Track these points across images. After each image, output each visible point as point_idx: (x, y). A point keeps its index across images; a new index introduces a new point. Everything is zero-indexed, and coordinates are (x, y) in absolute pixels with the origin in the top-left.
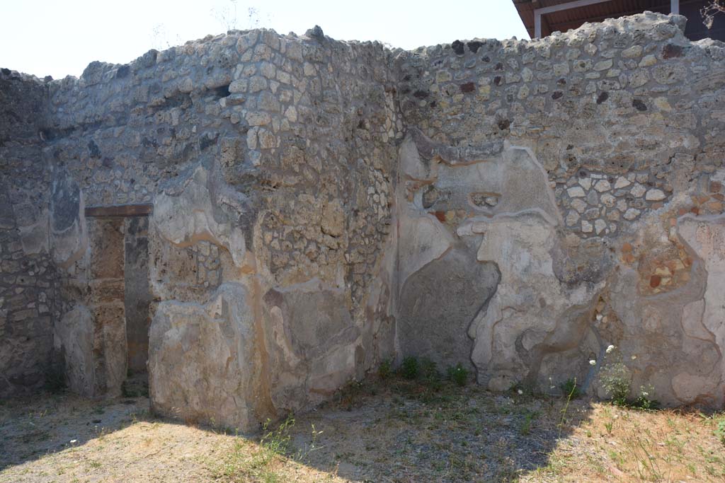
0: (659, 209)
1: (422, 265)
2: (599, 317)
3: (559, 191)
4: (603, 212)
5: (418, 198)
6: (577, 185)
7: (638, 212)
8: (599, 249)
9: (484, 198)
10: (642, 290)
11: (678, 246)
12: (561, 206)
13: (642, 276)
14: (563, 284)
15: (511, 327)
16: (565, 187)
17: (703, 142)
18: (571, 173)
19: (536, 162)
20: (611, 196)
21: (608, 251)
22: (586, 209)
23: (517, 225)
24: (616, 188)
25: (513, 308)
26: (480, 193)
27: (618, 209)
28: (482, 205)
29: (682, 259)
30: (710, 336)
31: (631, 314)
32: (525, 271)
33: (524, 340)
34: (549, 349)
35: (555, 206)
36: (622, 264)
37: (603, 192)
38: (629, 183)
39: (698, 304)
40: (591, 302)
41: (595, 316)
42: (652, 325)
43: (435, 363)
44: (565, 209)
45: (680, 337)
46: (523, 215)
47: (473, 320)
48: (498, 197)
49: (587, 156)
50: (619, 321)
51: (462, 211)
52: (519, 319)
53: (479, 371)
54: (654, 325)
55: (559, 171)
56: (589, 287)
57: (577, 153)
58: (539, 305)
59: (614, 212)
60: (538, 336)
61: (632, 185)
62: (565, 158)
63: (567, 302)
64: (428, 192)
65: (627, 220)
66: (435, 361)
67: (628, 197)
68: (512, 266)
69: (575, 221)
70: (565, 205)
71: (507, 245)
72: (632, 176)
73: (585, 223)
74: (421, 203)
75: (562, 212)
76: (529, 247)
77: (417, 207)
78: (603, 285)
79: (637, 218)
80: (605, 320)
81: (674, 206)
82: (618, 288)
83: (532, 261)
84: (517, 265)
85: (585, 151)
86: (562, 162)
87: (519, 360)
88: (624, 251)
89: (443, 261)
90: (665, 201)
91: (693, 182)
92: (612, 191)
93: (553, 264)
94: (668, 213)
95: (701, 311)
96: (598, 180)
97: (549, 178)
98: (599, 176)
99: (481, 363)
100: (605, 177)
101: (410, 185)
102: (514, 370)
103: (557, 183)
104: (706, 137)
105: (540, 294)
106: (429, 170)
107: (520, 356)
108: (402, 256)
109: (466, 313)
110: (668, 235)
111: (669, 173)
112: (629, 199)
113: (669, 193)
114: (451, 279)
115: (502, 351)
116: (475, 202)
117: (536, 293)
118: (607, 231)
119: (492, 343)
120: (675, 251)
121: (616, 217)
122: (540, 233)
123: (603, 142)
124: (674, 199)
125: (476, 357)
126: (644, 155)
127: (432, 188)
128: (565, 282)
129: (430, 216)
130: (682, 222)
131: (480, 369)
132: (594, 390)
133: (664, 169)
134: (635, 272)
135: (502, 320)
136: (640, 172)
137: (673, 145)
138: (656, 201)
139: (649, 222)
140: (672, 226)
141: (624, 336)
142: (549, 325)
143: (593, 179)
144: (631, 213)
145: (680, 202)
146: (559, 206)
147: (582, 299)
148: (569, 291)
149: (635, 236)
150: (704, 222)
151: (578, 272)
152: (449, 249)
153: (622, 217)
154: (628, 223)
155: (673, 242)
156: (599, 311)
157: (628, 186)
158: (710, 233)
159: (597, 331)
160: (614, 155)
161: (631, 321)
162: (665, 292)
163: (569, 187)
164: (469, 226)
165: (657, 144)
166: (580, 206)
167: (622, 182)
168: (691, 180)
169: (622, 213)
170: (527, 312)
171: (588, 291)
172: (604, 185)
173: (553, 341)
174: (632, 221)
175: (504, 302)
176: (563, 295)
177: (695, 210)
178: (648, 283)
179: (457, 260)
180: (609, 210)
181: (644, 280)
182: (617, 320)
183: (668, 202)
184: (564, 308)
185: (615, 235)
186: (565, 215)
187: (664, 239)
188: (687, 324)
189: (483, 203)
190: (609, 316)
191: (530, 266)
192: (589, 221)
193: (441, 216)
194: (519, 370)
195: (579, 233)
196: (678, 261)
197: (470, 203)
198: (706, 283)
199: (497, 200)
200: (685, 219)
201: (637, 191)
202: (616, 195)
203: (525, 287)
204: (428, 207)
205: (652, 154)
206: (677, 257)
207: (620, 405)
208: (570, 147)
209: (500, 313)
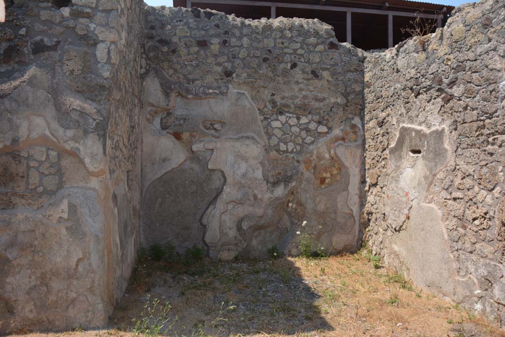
0: (325, 138)
1: (163, 172)
2: (290, 205)
3: (265, 123)
4: (293, 138)
5: (157, 121)
6: (277, 120)
7: (313, 139)
8: (290, 161)
9: (212, 125)
10: (316, 186)
11: (335, 159)
12: (267, 133)
13: (316, 177)
14: (269, 184)
15: (233, 215)
16: (269, 120)
17: (348, 100)
18: (274, 111)
19: (252, 102)
20: (297, 128)
21: (295, 163)
22: (282, 135)
23: (237, 144)
24: (301, 123)
25: (235, 202)
26: (210, 121)
27: (301, 137)
28: (210, 129)
29: (337, 167)
30: (349, 210)
31: (309, 201)
32: (243, 176)
33: (243, 223)
34: (258, 228)
35: (263, 132)
36: (304, 170)
37: (293, 126)
38: (308, 121)
39: (345, 193)
40: (287, 195)
41: (288, 204)
42: (321, 207)
43: (175, 247)
44: (269, 135)
45: (336, 213)
46: (243, 137)
47: (205, 212)
48: (223, 124)
49: (284, 102)
50: (302, 207)
51: (195, 133)
52: (239, 209)
53: (211, 249)
54: (322, 207)
55: (266, 110)
56: (286, 186)
57: (278, 99)
58: (252, 199)
59: (299, 138)
60: (252, 220)
61: (310, 122)
62: (270, 101)
63: (272, 196)
64: (165, 117)
65: (306, 143)
66: (174, 245)
67: (307, 129)
68: (234, 172)
69: (276, 143)
70: (269, 132)
71: (231, 158)
72: (310, 117)
73: (281, 144)
74: (159, 125)
75: (267, 137)
76: (246, 160)
77: (156, 129)
78: (294, 184)
79: (313, 142)
80: (294, 206)
81: (333, 136)
82: (303, 186)
83: (248, 169)
84: (237, 172)
85: (283, 98)
86: (268, 104)
87: (239, 237)
88: (305, 162)
89: (180, 169)
90: (327, 133)
91: (343, 123)
92: (298, 125)
93: (263, 171)
94: (330, 140)
95: (346, 198)
96: (290, 117)
97: (259, 113)
98: (291, 115)
99: (212, 243)
100: (294, 116)
101: (151, 110)
102: (236, 244)
103: (264, 118)
104: (349, 98)
105: (253, 191)
106: (169, 101)
107: (240, 235)
108: (145, 166)
109: (199, 207)
110: (330, 153)
111: (331, 117)
112: (308, 130)
113: (330, 129)
114: (187, 183)
115: (227, 232)
116: (205, 127)
117: (251, 191)
118: (295, 150)
119: (220, 227)
120: (333, 163)
121: (300, 141)
122: (254, 150)
123: (293, 94)
124: (333, 132)
125: (208, 239)
126: (317, 105)
127: (169, 114)
128: (270, 183)
129: (169, 135)
130: (338, 146)
131: (212, 246)
132: (289, 251)
133: (328, 114)
134: (312, 176)
135: (227, 210)
136: (315, 115)
137: (333, 100)
138: (322, 133)
139: (319, 145)
140: (332, 148)
141: (306, 215)
142: (259, 211)
143: (287, 116)
144: (309, 139)
145: (336, 134)
146: (265, 133)
147: (281, 193)
148: (273, 189)
149: (311, 153)
150: (349, 146)
151: (278, 176)
152: (185, 161)
153: (303, 142)
154: (307, 146)
155: (331, 157)
156: (290, 200)
157: (307, 123)
158: (351, 153)
159: (289, 214)
160: (300, 102)
161: (310, 206)
162: (327, 187)
163: (272, 121)
164: (202, 144)
165: (324, 99)
166: (279, 133)
167: (304, 120)
168: (342, 122)
169: (303, 139)
170: (245, 204)
171: (285, 188)
172: (293, 121)
173: (262, 222)
174: (310, 144)
175: (229, 198)
176: (269, 191)
177: (343, 139)
178: (318, 182)
179: (192, 169)
180: (296, 137)
181: (317, 181)
182: (301, 206)
183: (329, 134)
184: (270, 200)
185: (299, 153)
186: (269, 139)
187: (327, 156)
188: (339, 206)
189: (211, 128)
190: (297, 203)
191: (247, 172)
192: (284, 143)
193: (177, 136)
194: (240, 244)
195: (278, 151)
196: (334, 169)
197: (201, 127)
198: (349, 181)
199: (222, 127)
200: (339, 144)
201: (312, 126)
202: (301, 127)
203: (244, 187)
204: (167, 129)
205: (322, 104)
206: (334, 166)
207: (308, 257)
208: (273, 95)
209: (226, 206)
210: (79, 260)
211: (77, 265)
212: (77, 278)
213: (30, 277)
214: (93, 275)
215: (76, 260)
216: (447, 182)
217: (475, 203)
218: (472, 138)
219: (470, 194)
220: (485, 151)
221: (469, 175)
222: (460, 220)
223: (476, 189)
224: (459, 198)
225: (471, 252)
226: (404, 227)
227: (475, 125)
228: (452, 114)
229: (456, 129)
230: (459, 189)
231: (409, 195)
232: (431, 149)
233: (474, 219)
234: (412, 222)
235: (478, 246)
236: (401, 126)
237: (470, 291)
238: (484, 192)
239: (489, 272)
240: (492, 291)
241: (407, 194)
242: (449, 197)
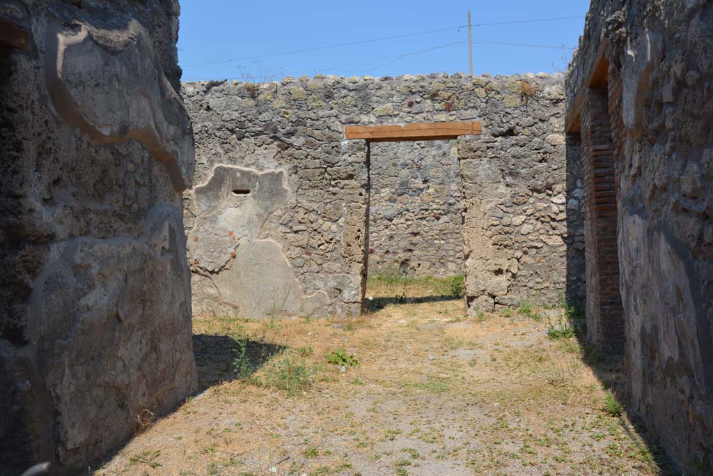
213: (141, 343)
216: (287, 217)
217: (319, 233)
218: (314, 182)
219: (314, 225)
220: (328, 191)
221: (313, 210)
222: (304, 248)
223: (321, 221)
224: (301, 231)
225: (318, 272)
226: (227, 266)
227: (318, 171)
228: (291, 160)
229: (296, 173)
230: (301, 223)
231: (234, 234)
232: (265, 189)
233: (319, 246)
234: (239, 259)
235: (324, 265)
236: (216, 165)
237: (321, 302)
238: (329, 223)
239: (338, 283)
240: (342, 296)
241: (231, 233)
242: (289, 231)
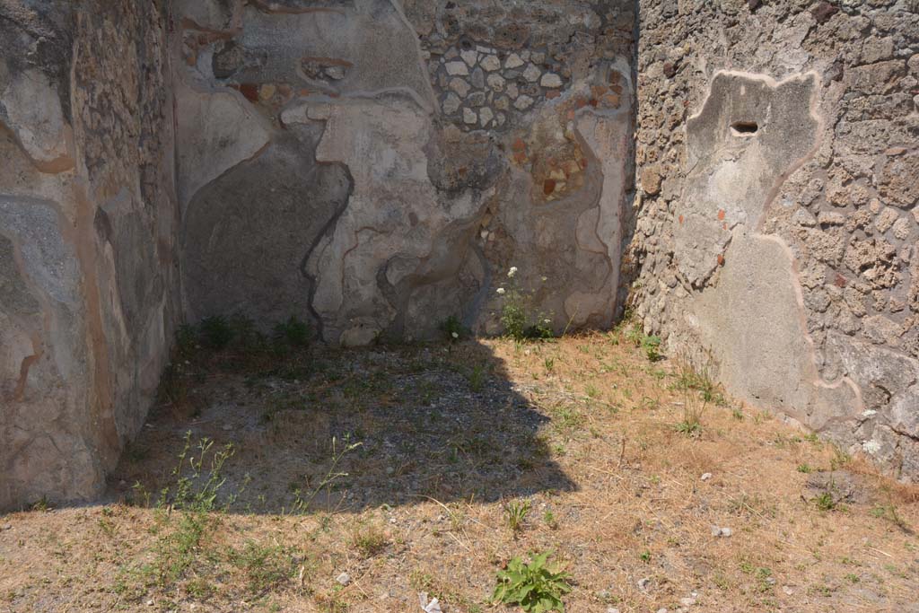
0: (556, 98)
1: (223, 168)
2: (484, 234)
3: (434, 65)
4: (490, 98)
5: (206, 60)
6: (459, 59)
7: (531, 101)
8: (485, 145)
9: (322, 68)
10: (535, 198)
11: (575, 144)
12: (437, 86)
13: (535, 179)
14: (441, 192)
15: (370, 255)
16: (442, 60)
17: (604, 21)
18: (451, 41)
19: (405, 20)
20: (501, 78)
21: (495, 149)
22: (469, 92)
23: (376, 109)
24: (507, 67)
25: (372, 229)
26: (317, 60)
27: (508, 96)
28: (320, 78)
29: (577, 160)
30: (603, 248)
31: (522, 227)
32: (389, 176)
33: (389, 272)
34: (418, 281)
35: (430, 87)
36: (513, 165)
37: (491, 72)
38: (522, 63)
39: (593, 212)
40: (477, 214)
41: (480, 233)
42: (545, 239)
43: (253, 321)
44: (442, 91)
45: (574, 251)
46: (387, 95)
47: (311, 250)
48: (345, 66)
49: (473, 21)
50: (508, 238)
51: (288, 86)
52: (381, 243)
53: (325, 323)
54: (548, 240)
55: (434, 37)
56: (476, 196)
57: (459, 14)
58: (408, 224)
59: (503, 98)
60: (408, 264)
61: (525, 66)
62: (443, 20)
63: (446, 216)
64: (223, 52)
65: (517, 109)
66: (251, 318)
67: (520, 80)
68: (370, 168)
69: (456, 107)
70: (441, 85)
71: (362, 139)
72: (526, 54)
73: (467, 110)
74: (211, 69)
75: (438, 95)
76: (394, 141)
77: (205, 77)
78: (492, 192)
79: (530, 108)
80: (492, 237)
81: (572, 95)
82: (510, 196)
83: (399, 161)
84: (376, 167)
85: (471, 13)
86: (439, 25)
87: (382, 300)
88: (515, 149)
89: (258, 163)
90: (561, 89)
91: (593, 68)
92: (502, 71)
93: (429, 165)
94: (566, 103)
95: (596, 220)
96: (486, 55)
97: (422, 45)
98: (487, 50)
99: (327, 312)
100: (494, 51)
101: (192, 37)
102: (376, 315)
103: (432, 54)
104: (608, 17)
105: (409, 206)
106: (230, 16)
107: (384, 294)
108: (183, 157)
109: (299, 241)
110: (565, 130)
111: (569, 55)
112: (521, 82)
113: (566, 79)
114: (273, 190)
115: (357, 291)
116: (307, 73)
117: (404, 206)
118: (494, 123)
119: (343, 282)
120: (570, 151)
121: (506, 105)
122: (410, 123)
123: (493, 4)
124: (572, 87)
125: (318, 304)
126: (538, 28)
127: (231, 45)
128: (444, 190)
129: (232, 90)
130: (581, 116)
131: (327, 319)
132: (481, 327)
133: (564, 49)
134: (529, 176)
135: (357, 245)
136: (537, 50)
137: (573, 20)
138: (551, 88)
139: (544, 113)
140: (570, 120)
141: (515, 254)
142: (423, 248)
143: (480, 53)
144: (523, 101)
145: (579, 91)
146: (433, 86)
147: (466, 212)
148: (449, 202)
149: (528, 129)
150: (603, 117)
151: (459, 177)
152: (268, 144)
153: (511, 106)
154: (520, 114)
155: (568, 139)
156: (484, 225)
157: (520, 66)
158: (608, 131)
159: (482, 253)
160: (506, 24)
161: (523, 237)
162: (559, 200)
163: (447, 61)
164: (302, 109)
165: (556, 18)
166: (461, 87)
167: (514, 61)
168: (591, 66)
169: (512, 100)
170: (392, 233)
171: (473, 201)
172: (491, 62)
173: (428, 268)
174: (525, 111)
175: (359, 220)
176: (441, 207)
177: (593, 102)
178: (540, 188)
179: (282, 162)
180: (497, 96)
181: (538, 186)
182: (506, 236)
183: (564, 90)
184: (443, 225)
185: (503, 129)
186: (442, 98)
187: (559, 136)
188: (581, 237)
189: (321, 75)
190: (497, 231)
191: (395, 169)
192: (473, 109)
193: (250, 92)
194: (383, 314)
195: (460, 124)
196: (573, 163)
197: (300, 73)
198: (602, 188)
199: (344, 73)
200: (584, 113)
201: (531, 73)
202: (507, 76)
203: (390, 198)
204: (226, 77)
205: (551, 28)
206: (572, 157)
207: (518, 338)
208: (450, 6)
209: (354, 237)
210: (28, 361)
211: (24, 372)
212: (27, 400)
214: (61, 392)
215: (21, 359)
216: (810, 190)
217: (869, 235)
218: (874, 98)
219: (859, 214)
220: (902, 124)
221: (862, 175)
222: (834, 268)
223: (875, 204)
224: (833, 224)
225: (851, 334)
226: (712, 280)
227: (885, 67)
228: (833, 45)
229: (838, 79)
230: (836, 205)
231: (727, 217)
232: (779, 121)
233: (864, 268)
234: (730, 269)
235: (867, 321)
236: (716, 74)
237: (844, 408)
238: (891, 212)
239: (887, 373)
240: (890, 409)
241: (722, 215)
242: (811, 222)
